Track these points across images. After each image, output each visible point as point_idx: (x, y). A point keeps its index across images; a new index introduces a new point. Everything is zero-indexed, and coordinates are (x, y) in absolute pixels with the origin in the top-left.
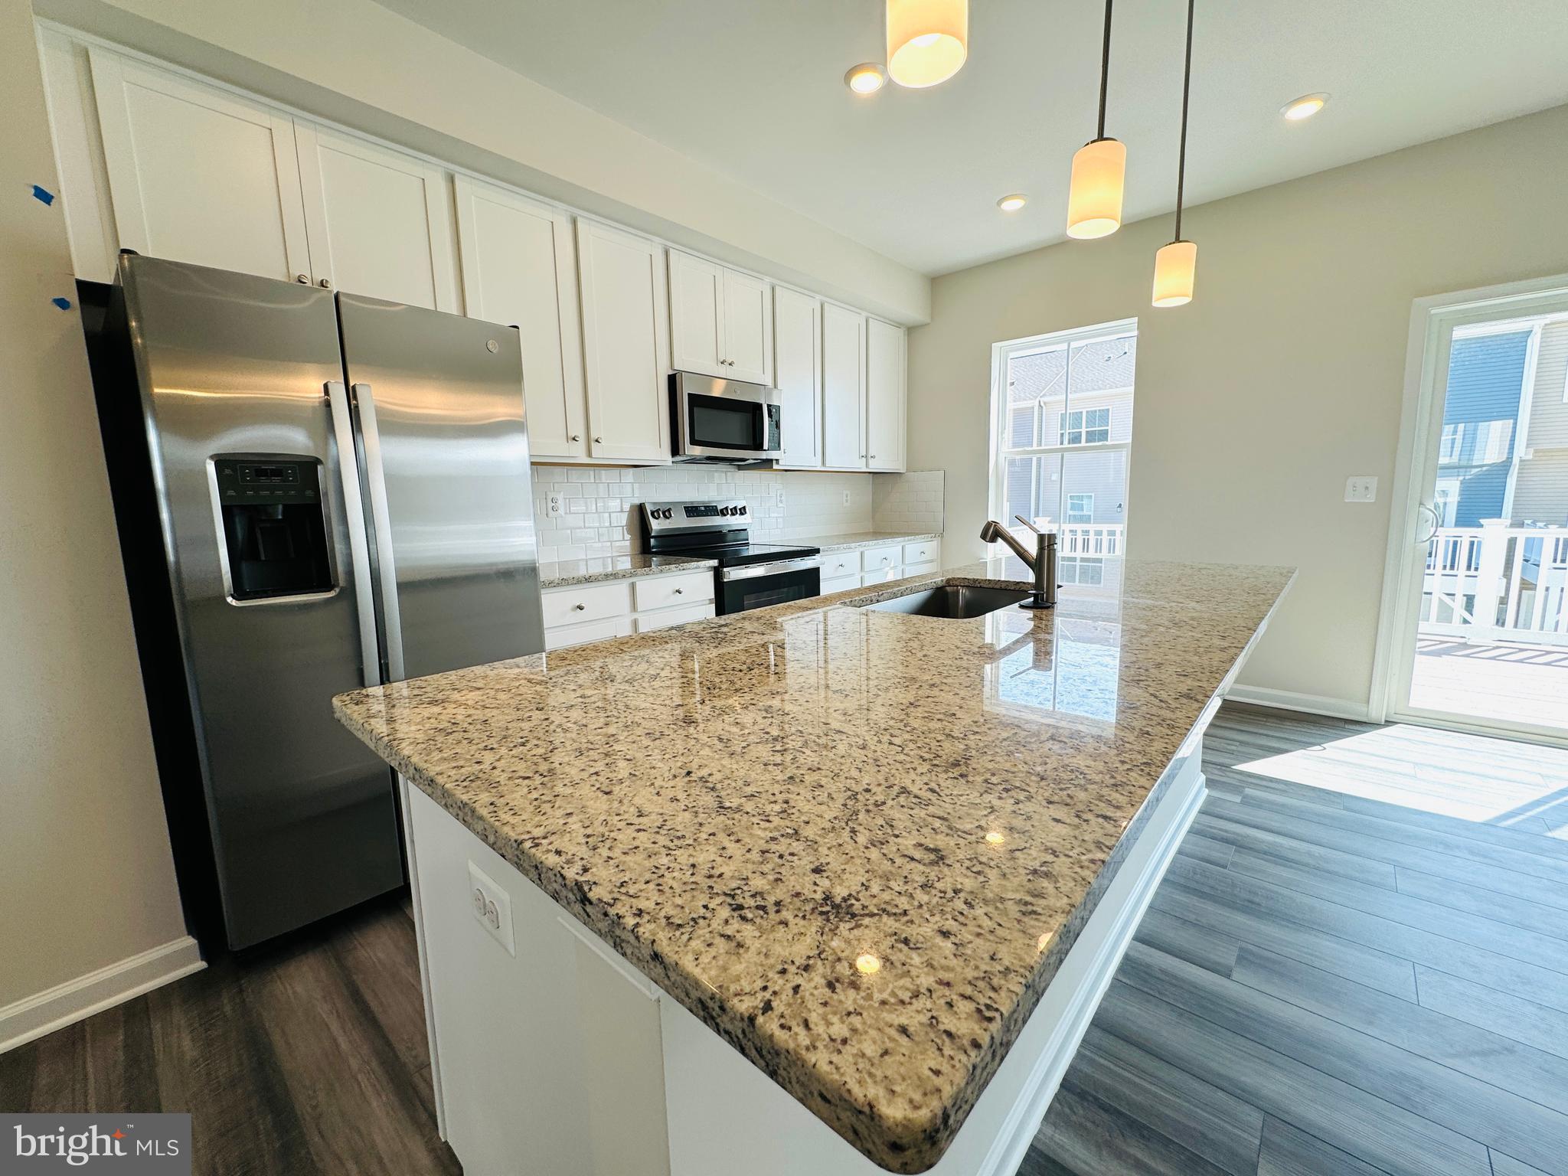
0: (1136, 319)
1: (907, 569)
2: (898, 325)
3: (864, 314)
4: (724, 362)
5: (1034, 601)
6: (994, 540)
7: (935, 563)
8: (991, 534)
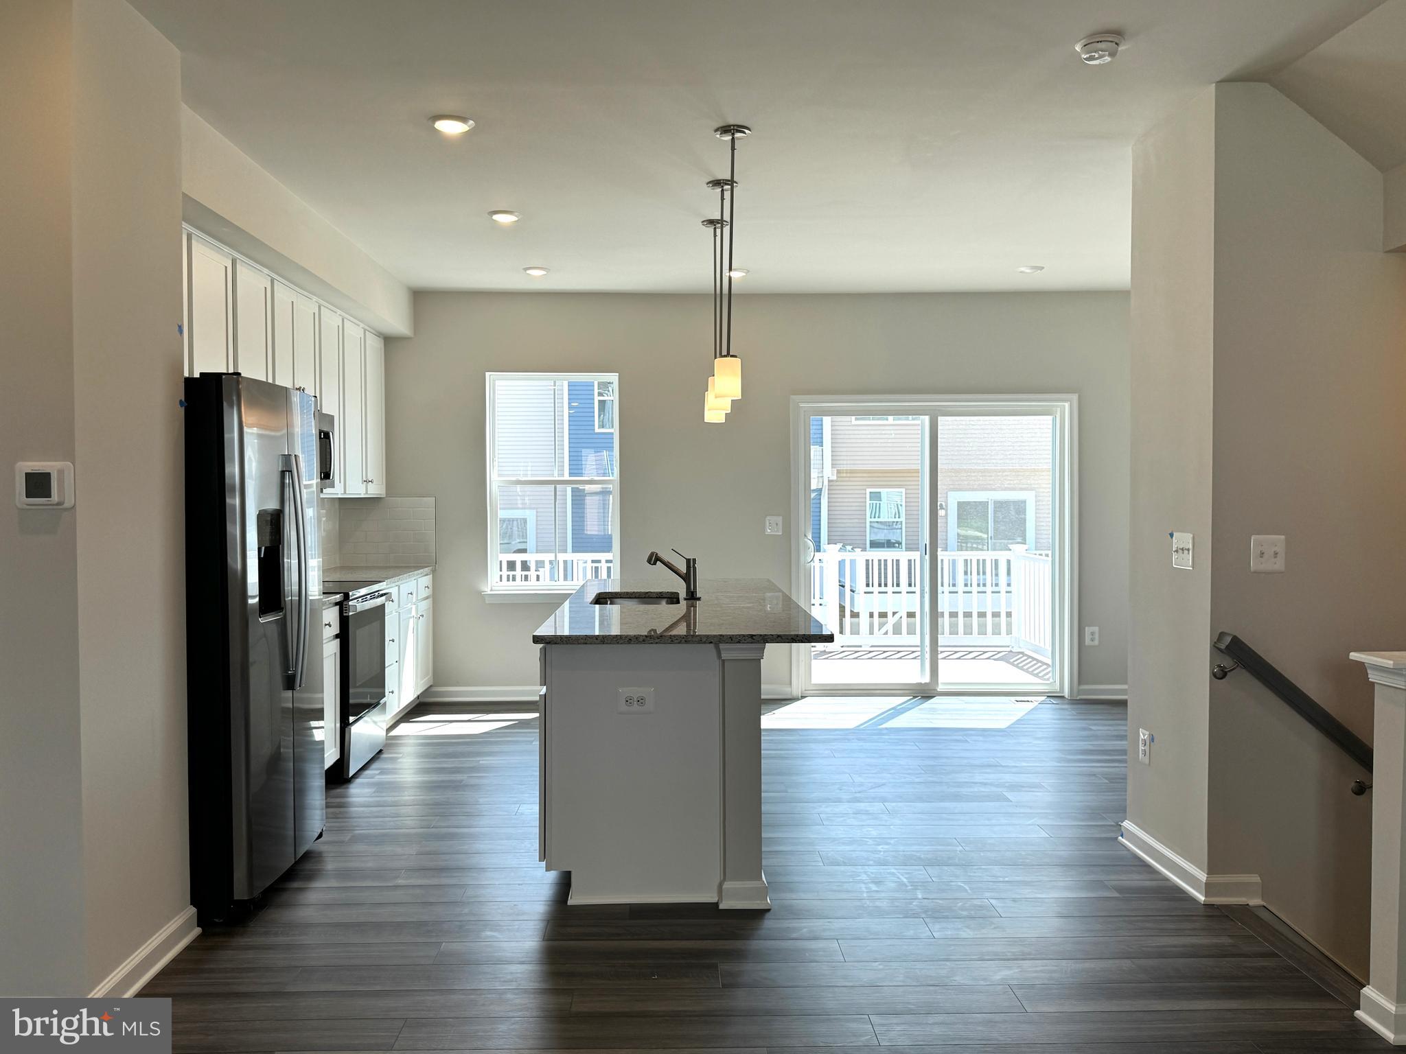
1: (420, 605)
2: (380, 335)
3: (363, 326)
4: (299, 389)
5: (692, 596)
6: (655, 564)
7: (429, 601)
8: (654, 559)
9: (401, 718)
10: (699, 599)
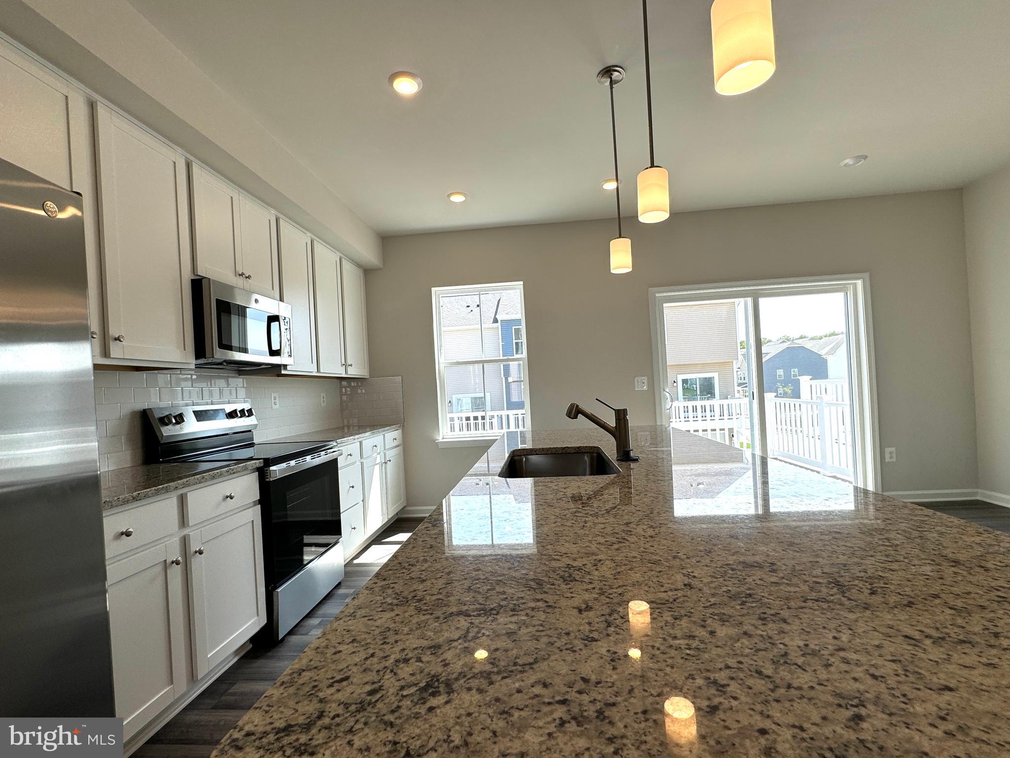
0: (522, 283)
1: (387, 453)
2: (358, 265)
3: (339, 254)
4: (242, 275)
5: (625, 455)
6: (576, 417)
7: (401, 447)
8: (574, 412)
9: (373, 541)
10: (636, 460)
